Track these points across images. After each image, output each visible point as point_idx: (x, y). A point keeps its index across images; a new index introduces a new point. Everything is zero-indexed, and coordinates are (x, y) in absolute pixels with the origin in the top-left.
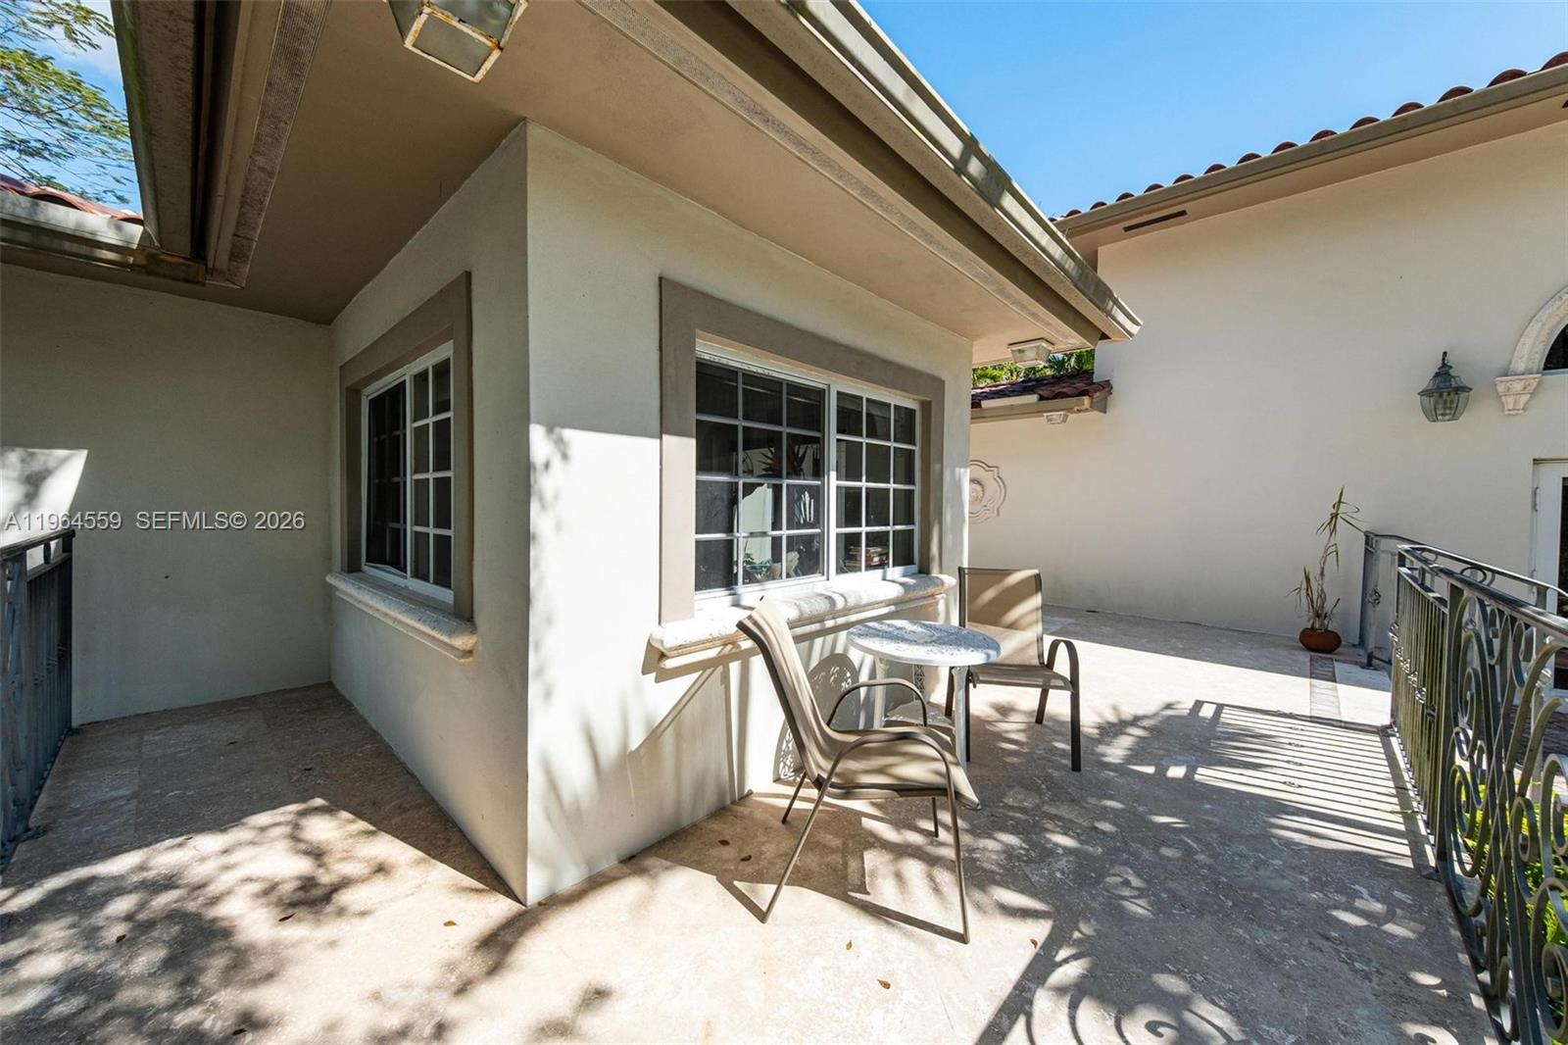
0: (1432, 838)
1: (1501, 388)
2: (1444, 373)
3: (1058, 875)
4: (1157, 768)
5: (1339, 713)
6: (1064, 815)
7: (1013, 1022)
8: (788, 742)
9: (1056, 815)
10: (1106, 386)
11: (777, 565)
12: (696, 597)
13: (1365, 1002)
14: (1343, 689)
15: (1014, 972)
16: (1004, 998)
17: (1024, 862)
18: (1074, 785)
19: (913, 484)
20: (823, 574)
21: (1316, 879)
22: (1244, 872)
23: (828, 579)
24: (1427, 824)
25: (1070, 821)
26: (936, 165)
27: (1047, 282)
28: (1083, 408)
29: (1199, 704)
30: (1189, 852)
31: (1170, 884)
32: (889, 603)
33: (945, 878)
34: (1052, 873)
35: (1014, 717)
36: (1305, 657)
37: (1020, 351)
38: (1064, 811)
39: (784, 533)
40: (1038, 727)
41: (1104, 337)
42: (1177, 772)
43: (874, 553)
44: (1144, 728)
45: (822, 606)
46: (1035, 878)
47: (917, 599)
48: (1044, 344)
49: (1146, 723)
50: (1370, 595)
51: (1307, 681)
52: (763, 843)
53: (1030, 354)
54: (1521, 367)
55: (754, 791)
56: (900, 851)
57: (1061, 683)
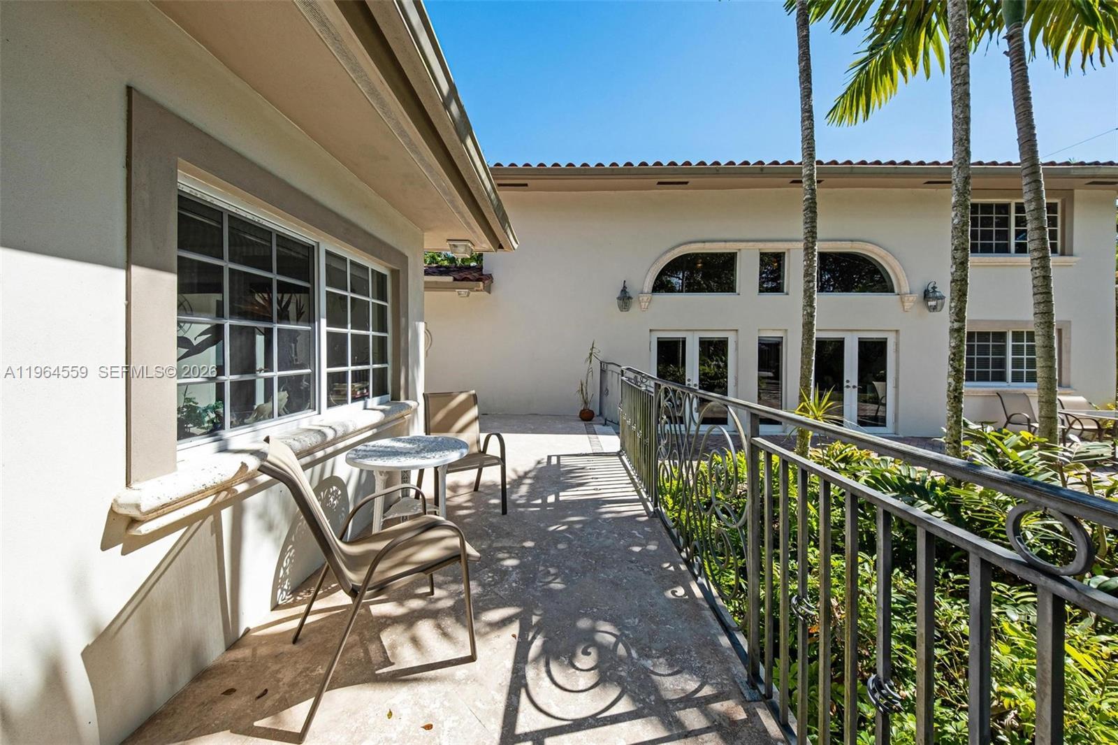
0: (650, 499)
1: (641, 299)
2: (624, 290)
3: (514, 585)
4: (542, 500)
5: (602, 449)
6: (506, 545)
7: (518, 697)
8: (285, 569)
9: (501, 547)
10: (490, 277)
11: (270, 404)
12: (179, 447)
13: (653, 586)
14: (601, 437)
15: (509, 664)
16: (509, 684)
17: (493, 585)
18: (505, 524)
19: (386, 331)
20: (315, 410)
21: (619, 534)
22: (594, 543)
23: (320, 413)
24: (647, 493)
25: (510, 547)
26: (432, 97)
27: (480, 205)
28: (480, 289)
29: (549, 458)
30: (569, 542)
31: (568, 563)
32: (371, 427)
33: (448, 623)
34: (510, 586)
35: (462, 491)
36: (582, 424)
37: (454, 245)
38: (506, 543)
39: (276, 374)
40: (476, 493)
41: (501, 247)
42: (551, 499)
43: (357, 388)
44: (530, 478)
45: (313, 440)
46: (502, 593)
47: (393, 421)
48: (470, 245)
49: (530, 475)
50: (603, 392)
51: (586, 436)
52: (278, 671)
53: (462, 250)
54: (646, 291)
55: (251, 628)
56: (409, 620)
57: (496, 461)
